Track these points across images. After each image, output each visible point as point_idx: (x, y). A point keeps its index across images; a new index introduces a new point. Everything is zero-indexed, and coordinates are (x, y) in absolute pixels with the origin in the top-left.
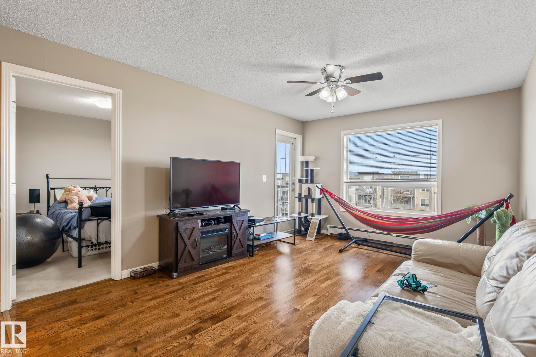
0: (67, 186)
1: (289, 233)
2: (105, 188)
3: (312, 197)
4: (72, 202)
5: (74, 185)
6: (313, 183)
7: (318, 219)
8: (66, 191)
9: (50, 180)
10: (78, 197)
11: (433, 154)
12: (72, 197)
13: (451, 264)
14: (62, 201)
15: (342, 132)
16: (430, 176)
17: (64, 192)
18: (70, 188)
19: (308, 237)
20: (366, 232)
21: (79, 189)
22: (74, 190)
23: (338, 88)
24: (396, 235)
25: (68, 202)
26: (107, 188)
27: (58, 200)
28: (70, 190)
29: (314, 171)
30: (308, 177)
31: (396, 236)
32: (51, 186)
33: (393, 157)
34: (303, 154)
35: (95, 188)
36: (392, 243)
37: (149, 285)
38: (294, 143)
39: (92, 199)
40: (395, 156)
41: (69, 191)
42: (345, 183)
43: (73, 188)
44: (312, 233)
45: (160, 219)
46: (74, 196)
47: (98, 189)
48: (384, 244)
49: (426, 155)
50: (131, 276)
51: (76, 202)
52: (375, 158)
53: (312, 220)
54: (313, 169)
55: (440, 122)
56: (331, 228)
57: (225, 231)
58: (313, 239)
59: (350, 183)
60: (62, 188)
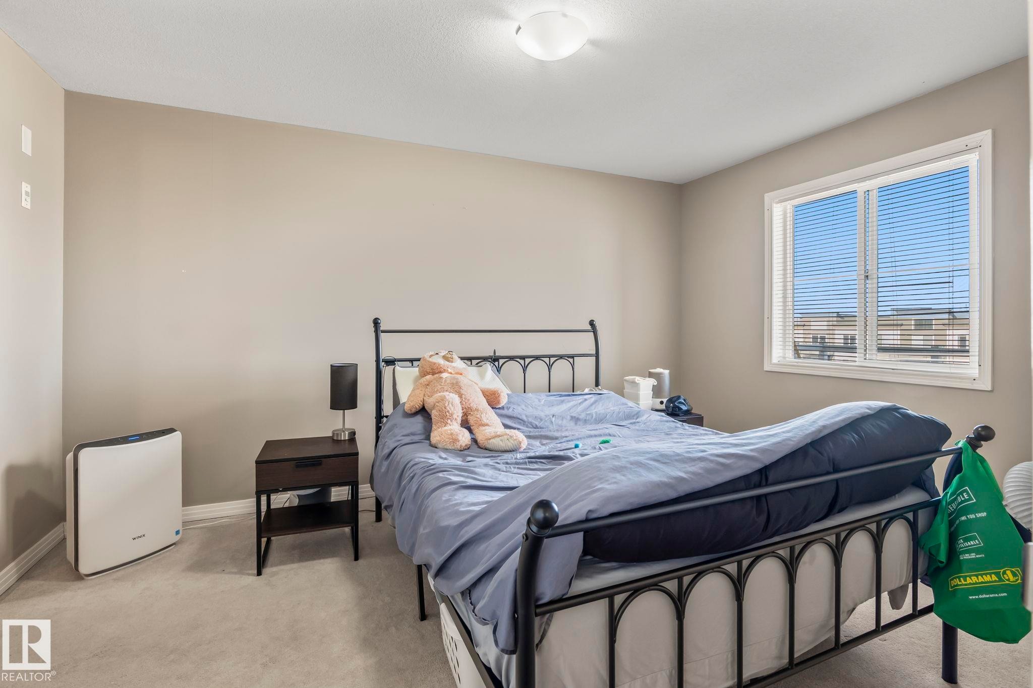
0: (427, 356)
2: (518, 360)
4: (445, 417)
5: (443, 353)
8: (423, 374)
9: (383, 336)
10: (461, 396)
12: (443, 399)
14: (414, 410)
17: (417, 373)
18: (435, 364)
21: (459, 364)
22: (445, 371)
25: (434, 414)
26: (526, 359)
27: (404, 404)
28: (435, 371)
32: (384, 355)
35: (494, 359)
39: (499, 403)
41: (433, 374)
43: (442, 362)
46: (451, 395)
47: (502, 361)
51: (455, 416)
60: (412, 361)
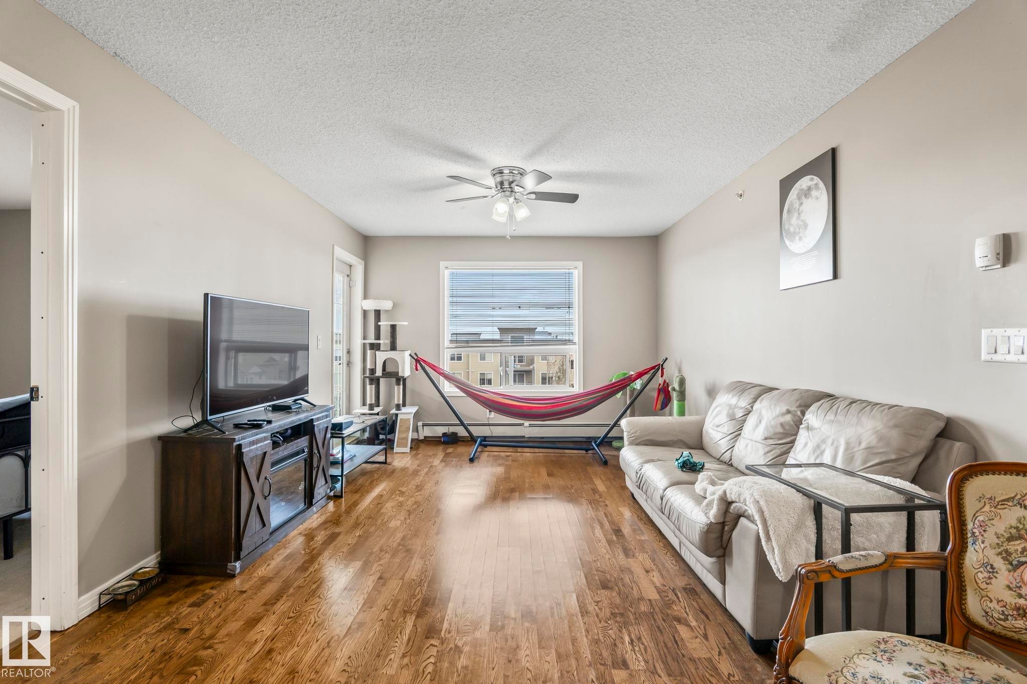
1: (353, 444)
3: (398, 375)
6: (396, 350)
7: (412, 413)
11: (570, 308)
13: (670, 441)
15: (441, 262)
19: (397, 447)
20: (487, 425)
23: (518, 202)
29: (398, 328)
30: (380, 340)
31: (528, 425)
34: (365, 297)
36: (524, 437)
37: (189, 606)
38: (349, 274)
40: (521, 307)
42: (446, 348)
44: (403, 439)
45: (163, 441)
48: (515, 441)
50: (100, 605)
53: (400, 417)
54: (396, 325)
55: (580, 264)
56: (424, 427)
57: (304, 452)
58: (408, 450)
59: (455, 349)
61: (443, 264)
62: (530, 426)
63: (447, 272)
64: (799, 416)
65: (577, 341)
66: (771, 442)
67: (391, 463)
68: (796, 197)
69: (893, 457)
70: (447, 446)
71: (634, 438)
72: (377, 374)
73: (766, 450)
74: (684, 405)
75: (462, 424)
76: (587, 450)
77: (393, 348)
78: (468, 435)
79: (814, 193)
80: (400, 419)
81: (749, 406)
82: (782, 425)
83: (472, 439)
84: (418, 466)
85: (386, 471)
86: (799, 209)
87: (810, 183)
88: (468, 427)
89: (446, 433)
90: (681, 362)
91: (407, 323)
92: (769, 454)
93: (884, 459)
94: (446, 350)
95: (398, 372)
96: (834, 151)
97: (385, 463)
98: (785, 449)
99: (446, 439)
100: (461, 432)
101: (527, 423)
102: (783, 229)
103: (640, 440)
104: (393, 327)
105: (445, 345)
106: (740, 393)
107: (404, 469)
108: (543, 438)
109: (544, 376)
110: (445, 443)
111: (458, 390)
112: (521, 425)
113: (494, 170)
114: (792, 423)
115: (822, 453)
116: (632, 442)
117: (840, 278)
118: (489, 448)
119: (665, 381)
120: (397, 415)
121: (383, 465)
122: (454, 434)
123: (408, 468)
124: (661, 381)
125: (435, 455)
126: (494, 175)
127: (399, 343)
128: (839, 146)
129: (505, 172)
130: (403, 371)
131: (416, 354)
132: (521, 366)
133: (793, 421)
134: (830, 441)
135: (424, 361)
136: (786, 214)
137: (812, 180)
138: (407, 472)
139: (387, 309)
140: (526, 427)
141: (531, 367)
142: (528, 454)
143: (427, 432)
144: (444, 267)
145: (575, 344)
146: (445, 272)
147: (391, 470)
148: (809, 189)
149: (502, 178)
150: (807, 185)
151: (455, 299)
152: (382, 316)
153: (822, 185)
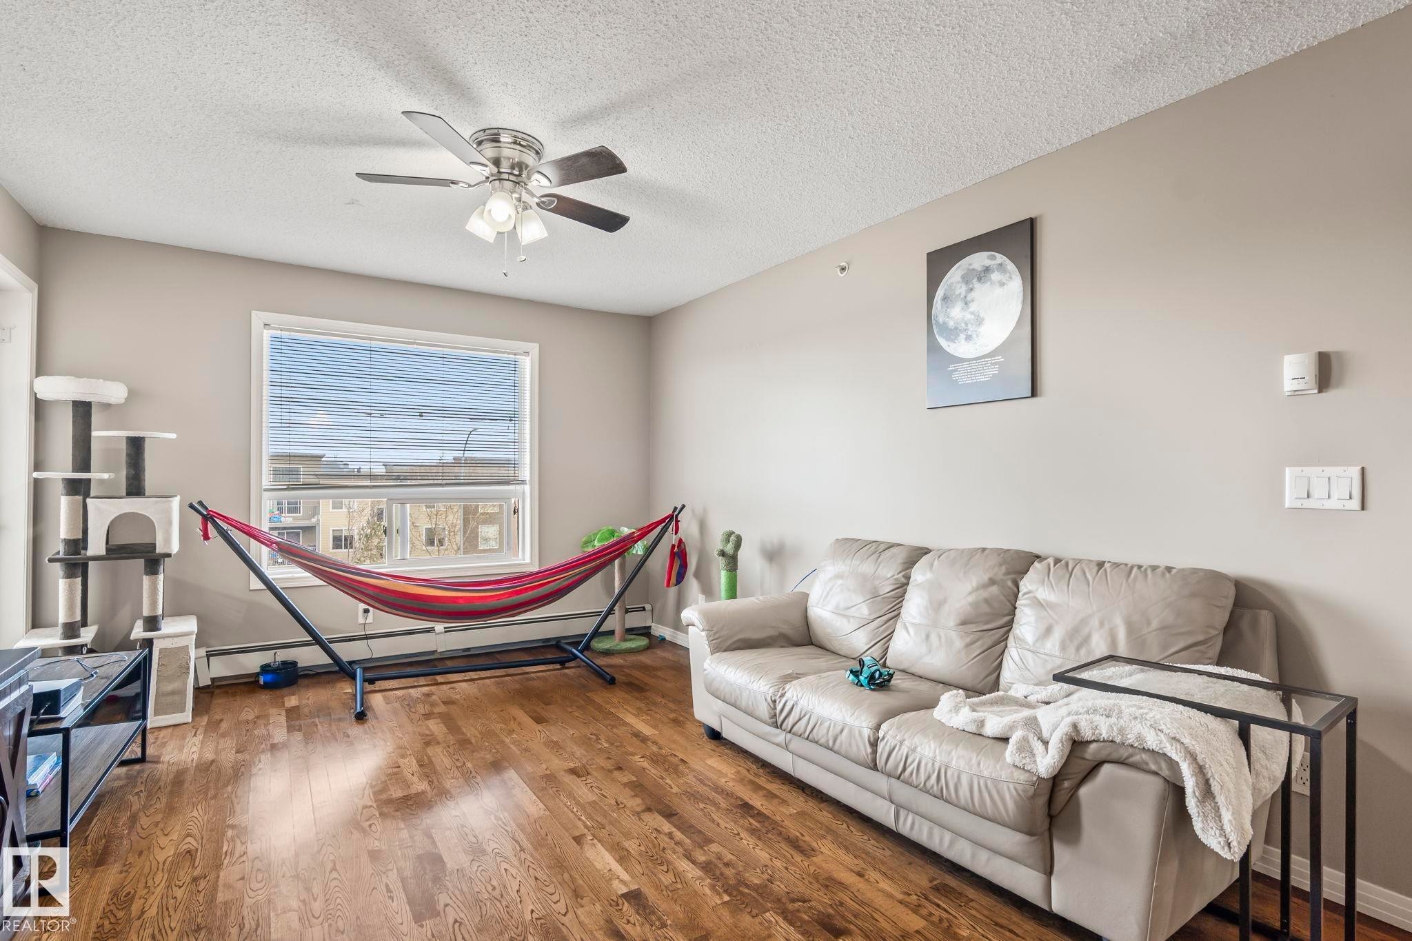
3: (152, 551)
6: (144, 495)
7: (191, 633)
11: (512, 420)
15: (253, 313)
16: (513, 472)
19: (156, 716)
20: (363, 639)
24: (445, 628)
29: (146, 446)
30: (91, 471)
33: (419, 417)
34: (41, 370)
36: (433, 652)
40: (423, 414)
42: (265, 490)
48: (416, 661)
49: (498, 421)
52: (364, 415)
53: (156, 646)
54: (143, 438)
55: (534, 348)
56: (211, 658)
58: (186, 716)
59: (284, 491)
61: (258, 318)
62: (445, 632)
63: (267, 334)
64: (1009, 588)
65: (528, 479)
66: (973, 628)
67: (160, 758)
68: (960, 279)
69: (1201, 638)
70: (278, 692)
71: (719, 640)
72: (90, 552)
73: (968, 640)
74: (736, 576)
75: (317, 640)
76: (563, 663)
77: (135, 488)
78: (331, 661)
79: (995, 276)
80: (161, 651)
81: (901, 575)
82: (986, 601)
83: (342, 670)
84: (238, 752)
85: (159, 780)
86: (965, 297)
87: (988, 263)
88: (333, 646)
89: (268, 665)
90: (705, 510)
91: (173, 436)
92: (974, 646)
93: (1190, 641)
94: (266, 494)
95: (154, 546)
96: (1032, 223)
97: (142, 760)
98: (998, 636)
99: (269, 677)
100: (310, 657)
101: (440, 627)
102: (933, 322)
103: (729, 643)
104: (136, 445)
105: (263, 484)
106: (876, 556)
107: (205, 768)
108: (469, 649)
109: (337, 534)
110: (268, 686)
111: (308, 574)
112: (429, 631)
113: (484, 130)
114: (1002, 598)
115: (1087, 640)
116: (717, 647)
117: (1041, 396)
118: (379, 685)
119: (680, 541)
120: (149, 643)
121: (137, 767)
122: (290, 665)
123: (213, 761)
124: (674, 540)
125: (263, 717)
126: (480, 143)
127: (152, 477)
128: (1041, 216)
129: (502, 139)
130: (168, 540)
131: (200, 503)
132: (294, 518)
133: (1004, 595)
134: (1095, 622)
135: (225, 519)
136: (939, 302)
137: (993, 258)
138: (219, 773)
139: (112, 401)
140: (439, 634)
141: (314, 520)
142: (463, 687)
143: (221, 668)
144: (262, 325)
145: (523, 482)
146: (265, 334)
147: (171, 776)
148: (987, 270)
149: (500, 153)
150: (982, 264)
151: (287, 392)
152: (96, 418)
153: (1011, 266)
